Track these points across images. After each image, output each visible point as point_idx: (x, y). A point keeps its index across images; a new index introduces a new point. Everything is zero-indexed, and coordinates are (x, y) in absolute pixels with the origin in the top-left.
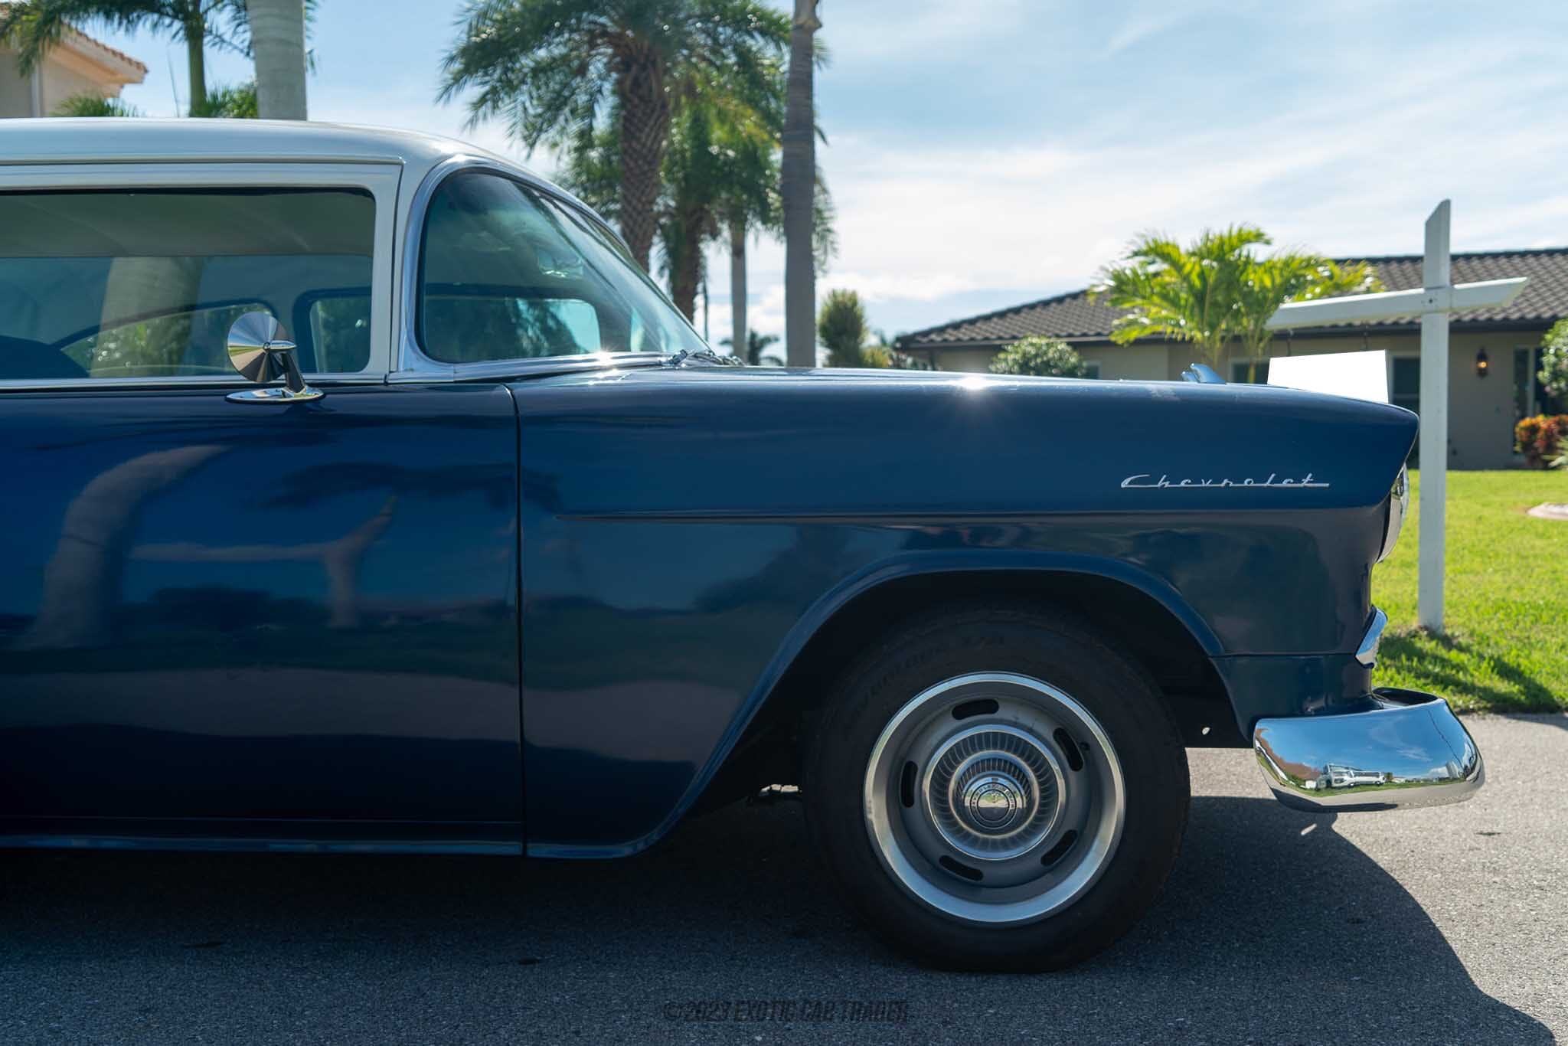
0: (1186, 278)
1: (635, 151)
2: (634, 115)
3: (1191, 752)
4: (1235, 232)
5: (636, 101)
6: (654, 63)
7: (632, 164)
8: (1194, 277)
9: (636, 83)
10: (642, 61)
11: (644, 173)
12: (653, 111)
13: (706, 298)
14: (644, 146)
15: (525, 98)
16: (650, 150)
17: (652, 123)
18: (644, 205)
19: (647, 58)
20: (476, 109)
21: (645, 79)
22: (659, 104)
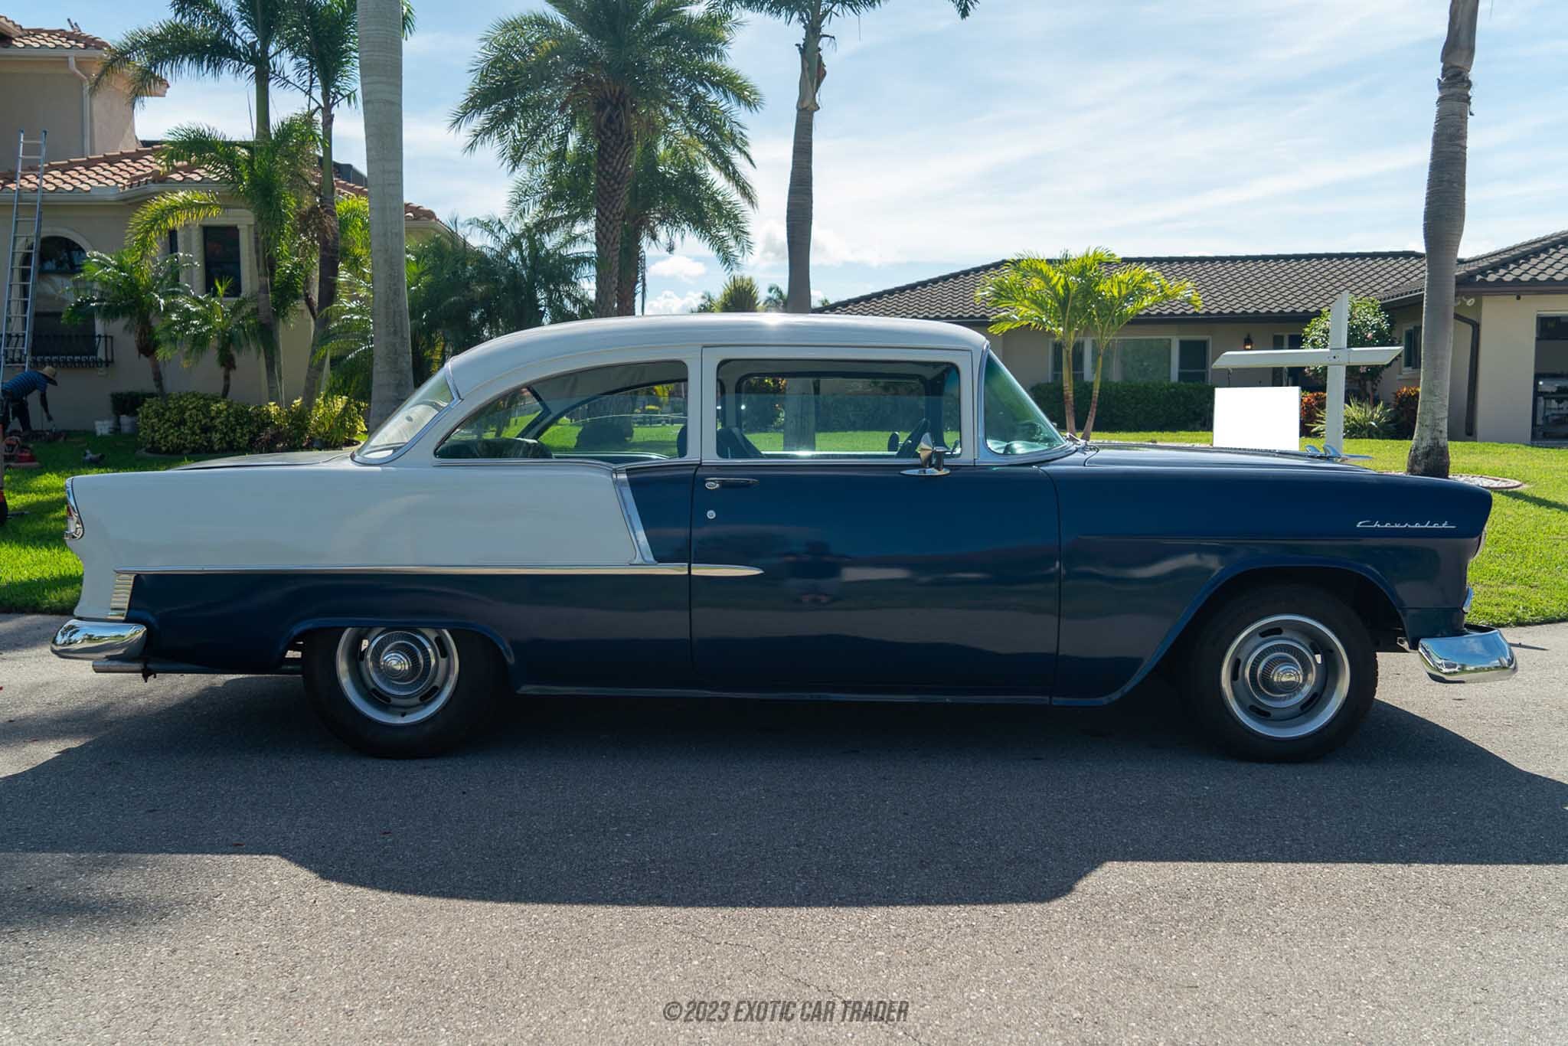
0: (1053, 288)
1: (607, 172)
2: (608, 145)
3: (1382, 656)
4: (1091, 254)
5: (609, 134)
6: (624, 104)
7: (606, 184)
8: (1059, 288)
9: (610, 120)
10: (614, 102)
11: (615, 191)
12: (622, 141)
13: (644, 285)
14: (615, 169)
15: (514, 127)
16: (620, 173)
17: (621, 151)
18: (614, 216)
19: (618, 99)
20: (477, 136)
21: (617, 117)
22: (627, 136)
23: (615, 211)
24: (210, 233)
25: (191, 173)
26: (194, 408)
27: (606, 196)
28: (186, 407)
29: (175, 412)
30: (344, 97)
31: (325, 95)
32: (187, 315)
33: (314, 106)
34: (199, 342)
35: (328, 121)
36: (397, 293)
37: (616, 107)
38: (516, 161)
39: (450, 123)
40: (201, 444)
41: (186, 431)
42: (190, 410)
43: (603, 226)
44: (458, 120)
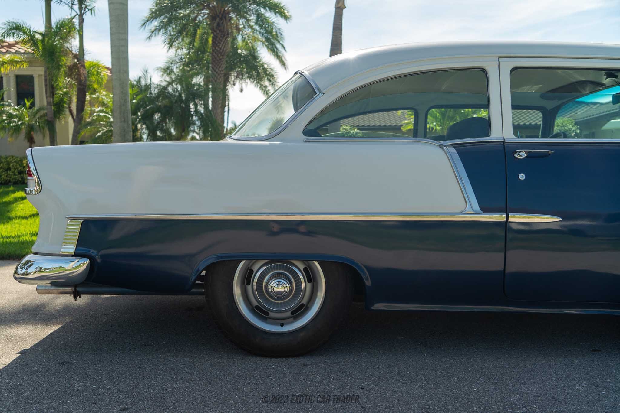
1: (217, 50)
2: (217, 37)
5: (218, 31)
6: (225, 17)
7: (216, 56)
9: (218, 25)
10: (220, 16)
11: (220, 59)
12: (224, 35)
13: (229, 108)
14: (221, 49)
15: (171, 29)
16: (223, 51)
17: (223, 40)
18: (220, 71)
19: (222, 15)
20: (153, 32)
21: (222, 23)
22: (226, 33)
23: (220, 69)
24: (19, 78)
25: (10, 48)
26: (15, 162)
27: (216, 62)
28: (11, 161)
29: (5, 163)
30: (89, 10)
31: (80, 8)
32: (11, 116)
33: (74, 14)
34: (17, 129)
35: (82, 21)
36: (125, 101)
37: (221, 19)
38: (171, 45)
39: (141, 25)
40: (18, 180)
41: (11, 173)
42: (12, 163)
43: (215, 76)
44: (144, 24)
